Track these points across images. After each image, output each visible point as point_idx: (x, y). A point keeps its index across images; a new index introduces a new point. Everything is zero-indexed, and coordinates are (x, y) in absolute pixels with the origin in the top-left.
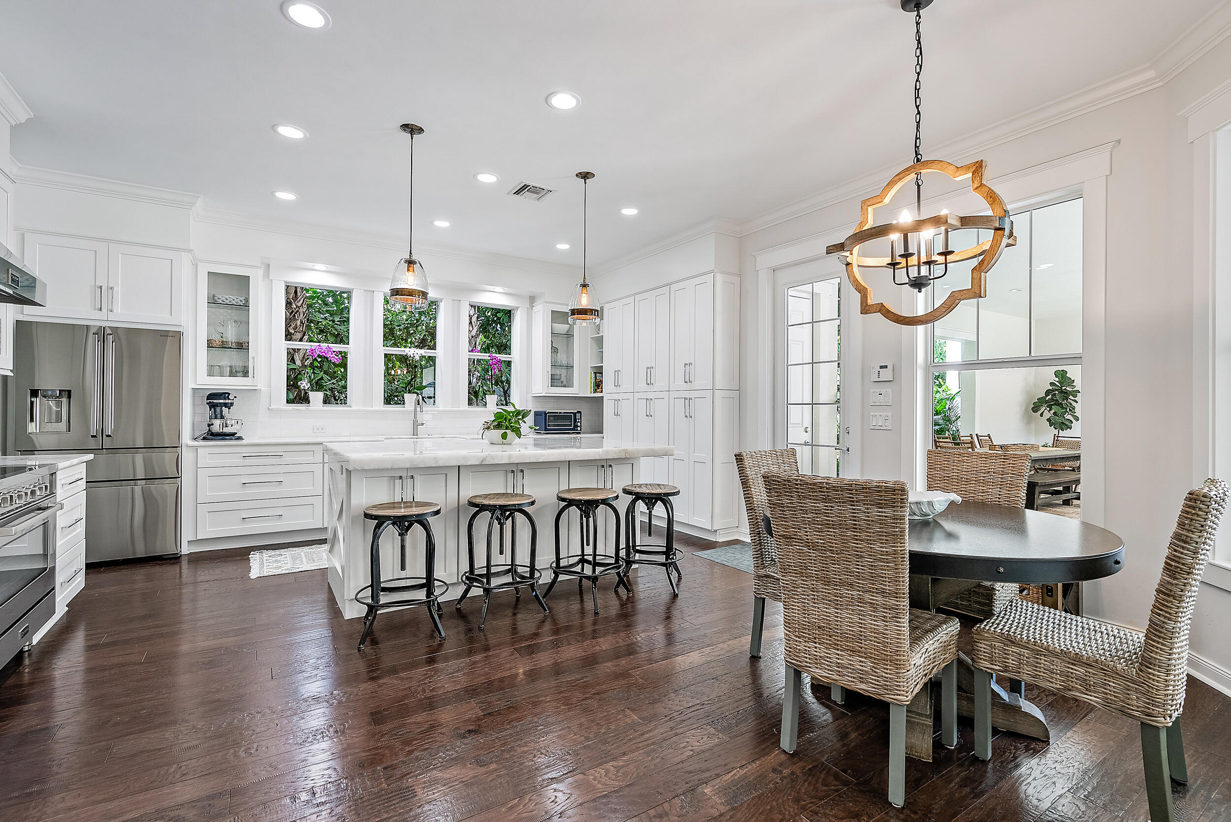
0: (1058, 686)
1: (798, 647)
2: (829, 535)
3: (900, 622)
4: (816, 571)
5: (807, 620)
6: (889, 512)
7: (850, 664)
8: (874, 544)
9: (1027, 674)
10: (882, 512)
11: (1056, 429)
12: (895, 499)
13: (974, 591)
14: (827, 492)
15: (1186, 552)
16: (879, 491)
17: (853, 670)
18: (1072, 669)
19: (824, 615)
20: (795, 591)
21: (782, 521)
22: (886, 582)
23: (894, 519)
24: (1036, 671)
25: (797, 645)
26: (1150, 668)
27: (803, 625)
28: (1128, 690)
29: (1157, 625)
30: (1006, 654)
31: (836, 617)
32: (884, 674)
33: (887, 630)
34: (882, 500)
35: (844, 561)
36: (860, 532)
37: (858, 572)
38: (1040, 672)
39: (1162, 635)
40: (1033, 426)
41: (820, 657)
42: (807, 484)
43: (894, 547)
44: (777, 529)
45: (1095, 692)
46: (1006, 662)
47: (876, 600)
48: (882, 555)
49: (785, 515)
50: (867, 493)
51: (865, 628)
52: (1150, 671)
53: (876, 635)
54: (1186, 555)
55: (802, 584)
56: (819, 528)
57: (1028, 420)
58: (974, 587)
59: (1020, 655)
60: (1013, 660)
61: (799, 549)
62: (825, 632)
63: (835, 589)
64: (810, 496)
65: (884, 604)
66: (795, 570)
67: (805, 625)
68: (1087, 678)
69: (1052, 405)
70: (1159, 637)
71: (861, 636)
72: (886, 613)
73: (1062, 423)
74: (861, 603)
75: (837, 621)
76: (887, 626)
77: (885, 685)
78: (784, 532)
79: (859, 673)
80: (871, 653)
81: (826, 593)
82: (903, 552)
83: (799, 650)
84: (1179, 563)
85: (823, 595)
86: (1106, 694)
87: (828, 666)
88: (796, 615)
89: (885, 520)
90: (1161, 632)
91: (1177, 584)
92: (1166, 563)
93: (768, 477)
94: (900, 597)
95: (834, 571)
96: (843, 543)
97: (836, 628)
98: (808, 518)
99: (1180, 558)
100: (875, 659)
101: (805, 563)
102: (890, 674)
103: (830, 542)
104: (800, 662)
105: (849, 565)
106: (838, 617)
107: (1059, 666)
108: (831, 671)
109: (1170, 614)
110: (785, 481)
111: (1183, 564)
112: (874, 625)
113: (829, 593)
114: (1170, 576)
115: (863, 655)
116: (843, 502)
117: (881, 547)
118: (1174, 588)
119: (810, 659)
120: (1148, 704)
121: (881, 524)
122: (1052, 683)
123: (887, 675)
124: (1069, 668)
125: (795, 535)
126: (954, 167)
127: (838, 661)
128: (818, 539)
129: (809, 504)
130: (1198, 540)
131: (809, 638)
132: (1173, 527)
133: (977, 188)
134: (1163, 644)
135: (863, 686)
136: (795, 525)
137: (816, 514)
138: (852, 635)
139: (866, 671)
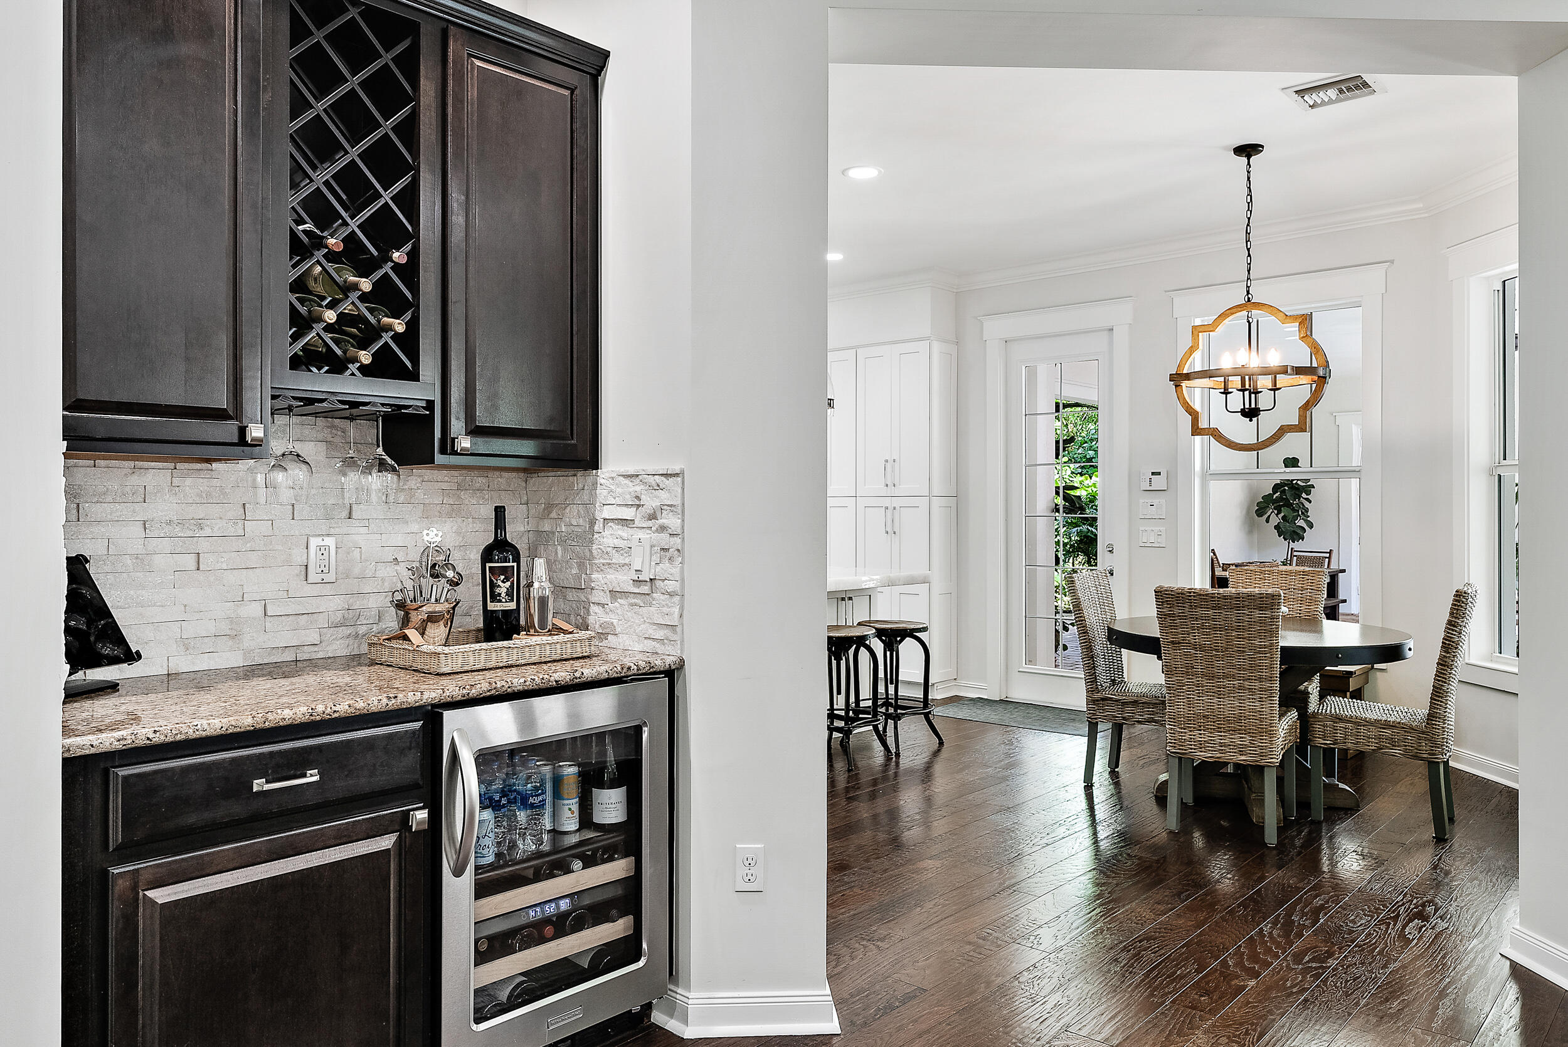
0: (1373, 748)
1: (1183, 738)
2: (1216, 637)
3: (1273, 700)
4: (1201, 669)
5: (1192, 712)
6: (1268, 613)
7: (1232, 742)
8: (1254, 640)
9: (1351, 743)
10: (1262, 614)
11: (1285, 539)
12: (1273, 603)
13: (1291, 697)
14: (1218, 601)
15: (1454, 633)
16: (1261, 598)
17: (1235, 746)
18: (1383, 732)
19: (1208, 706)
20: (1181, 689)
21: (1172, 629)
22: (1263, 669)
23: (1271, 619)
24: (1357, 739)
25: (1182, 736)
26: (1434, 721)
27: (1189, 717)
28: (1420, 740)
29: (1437, 688)
30: (1335, 730)
31: (1219, 705)
32: (1260, 744)
33: (1263, 708)
34: (1263, 604)
35: (1228, 657)
36: (1243, 632)
37: (1240, 665)
38: (1360, 739)
39: (1441, 695)
40: (1256, 536)
41: (1205, 741)
42: (1200, 595)
43: (1271, 640)
44: (1166, 636)
45: (1398, 746)
46: (1335, 736)
47: (1255, 686)
48: (1260, 648)
49: (1176, 623)
50: (1251, 599)
51: (1244, 710)
52: (1433, 722)
53: (1254, 714)
54: (1455, 635)
55: (1188, 682)
56: (1207, 632)
57: (1250, 527)
58: (1291, 694)
59: (1346, 729)
60: (1340, 734)
61: (1187, 652)
62: (1209, 719)
63: (1218, 682)
64: (1202, 605)
65: (1261, 688)
66: (1182, 671)
67: (1191, 717)
68: (1393, 737)
69: (1281, 506)
70: (1439, 697)
71: (1241, 716)
72: (1262, 694)
73: (1294, 531)
74: (1241, 690)
75: (1221, 708)
76: (1263, 705)
77: (1261, 753)
78: (1173, 638)
79: (1239, 748)
80: (1250, 729)
81: (1210, 686)
82: (1277, 644)
83: (1185, 739)
84: (1450, 641)
85: (1207, 689)
86: (1406, 746)
87: (1212, 747)
88: (1182, 710)
89: (1265, 620)
90: (1440, 693)
91: (1449, 657)
92: (1443, 642)
93: (1161, 592)
94: (1274, 680)
95: (1218, 666)
96: (1228, 642)
97: (1219, 715)
98: (1197, 624)
99: (1451, 637)
100: (1253, 733)
101: (1192, 664)
102: (1265, 743)
103: (1216, 643)
104: (1185, 750)
105: (1233, 660)
106: (1221, 705)
107: (1374, 732)
108: (1215, 751)
109: (1445, 679)
110: (1179, 594)
111: (1453, 642)
112: (1253, 706)
113: (1213, 686)
114: (1445, 652)
115: (1243, 732)
116: (1231, 609)
117: (1260, 642)
118: (1448, 660)
119: (1194, 745)
120: (1432, 747)
121: (1261, 623)
122: (1369, 746)
123: (1262, 745)
124: (1381, 732)
125: (1183, 640)
126: (1283, 314)
127: (1222, 741)
128: (1205, 641)
129: (1200, 612)
130: (1461, 624)
131: (1194, 728)
132: (1447, 616)
133: (1303, 337)
134: (1441, 702)
135: (1243, 758)
136: (1184, 631)
137: (1206, 620)
138: (1234, 718)
139: (1245, 745)
